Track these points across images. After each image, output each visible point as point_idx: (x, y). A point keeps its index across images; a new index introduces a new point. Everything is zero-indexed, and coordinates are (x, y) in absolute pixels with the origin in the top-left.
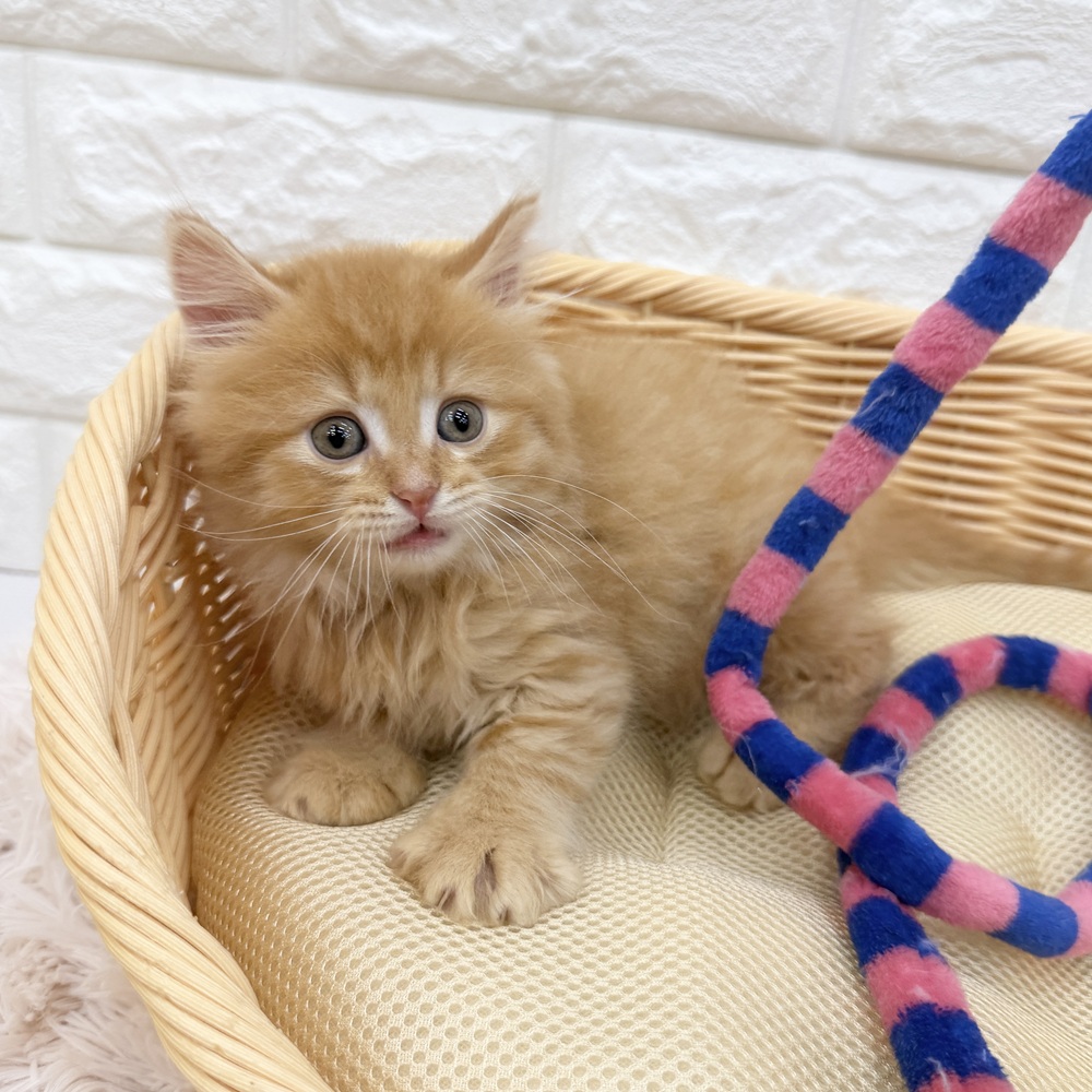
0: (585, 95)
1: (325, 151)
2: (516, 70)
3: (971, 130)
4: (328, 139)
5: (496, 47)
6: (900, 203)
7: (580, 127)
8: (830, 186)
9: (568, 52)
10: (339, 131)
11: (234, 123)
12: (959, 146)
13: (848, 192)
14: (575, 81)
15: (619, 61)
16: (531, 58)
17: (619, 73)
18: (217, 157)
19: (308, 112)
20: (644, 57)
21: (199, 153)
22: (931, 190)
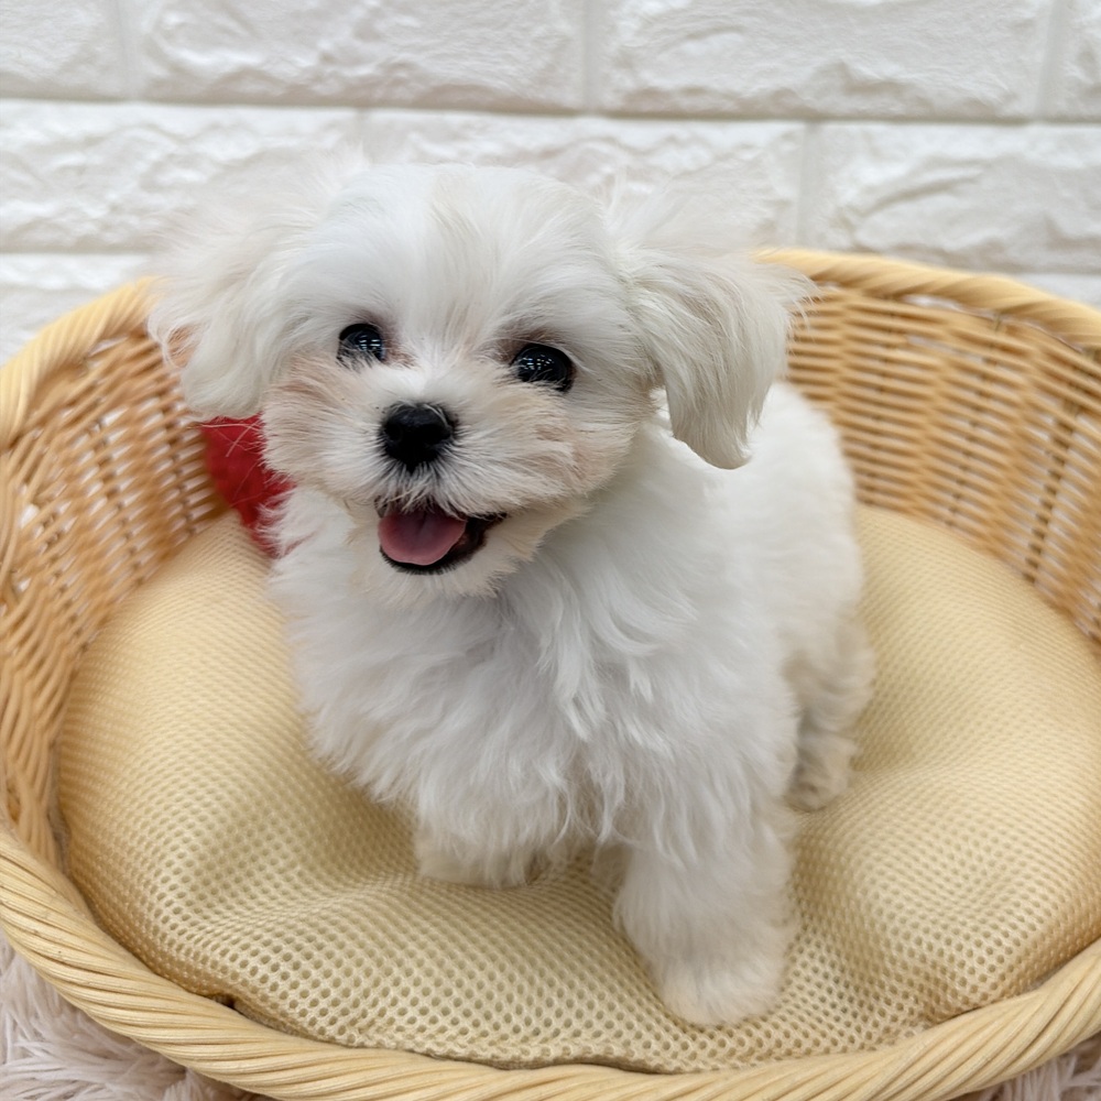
0: (379, 94)
1: (171, 156)
2: (318, 79)
3: (693, 91)
4: (172, 147)
5: (299, 63)
6: (648, 152)
7: (380, 117)
8: (591, 145)
9: (358, 61)
10: (179, 139)
11: (91, 142)
12: (686, 103)
13: (605, 148)
14: (369, 83)
15: (402, 65)
16: (330, 69)
17: (402, 74)
18: (81, 170)
19: (152, 127)
20: (422, 61)
21: (64, 169)
22: (672, 140)
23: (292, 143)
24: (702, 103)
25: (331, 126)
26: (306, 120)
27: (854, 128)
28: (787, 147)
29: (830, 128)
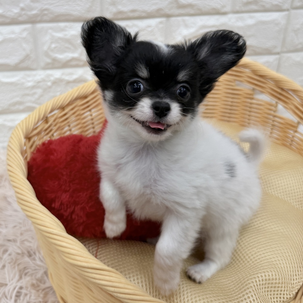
0: (39, 19)
7: (39, 26)
12: (131, 15)
23: (13, 36)
24: (136, 14)
25: (25, 30)
26: (17, 28)
27: (180, 18)
28: (161, 26)
29: (173, 19)
